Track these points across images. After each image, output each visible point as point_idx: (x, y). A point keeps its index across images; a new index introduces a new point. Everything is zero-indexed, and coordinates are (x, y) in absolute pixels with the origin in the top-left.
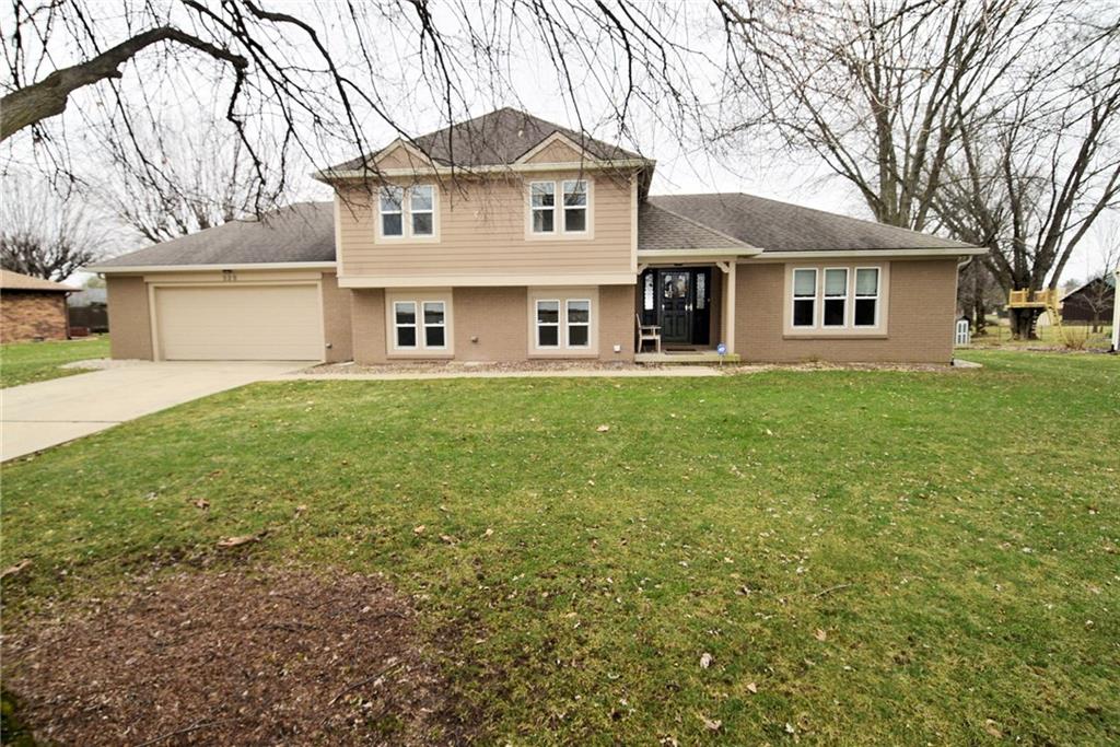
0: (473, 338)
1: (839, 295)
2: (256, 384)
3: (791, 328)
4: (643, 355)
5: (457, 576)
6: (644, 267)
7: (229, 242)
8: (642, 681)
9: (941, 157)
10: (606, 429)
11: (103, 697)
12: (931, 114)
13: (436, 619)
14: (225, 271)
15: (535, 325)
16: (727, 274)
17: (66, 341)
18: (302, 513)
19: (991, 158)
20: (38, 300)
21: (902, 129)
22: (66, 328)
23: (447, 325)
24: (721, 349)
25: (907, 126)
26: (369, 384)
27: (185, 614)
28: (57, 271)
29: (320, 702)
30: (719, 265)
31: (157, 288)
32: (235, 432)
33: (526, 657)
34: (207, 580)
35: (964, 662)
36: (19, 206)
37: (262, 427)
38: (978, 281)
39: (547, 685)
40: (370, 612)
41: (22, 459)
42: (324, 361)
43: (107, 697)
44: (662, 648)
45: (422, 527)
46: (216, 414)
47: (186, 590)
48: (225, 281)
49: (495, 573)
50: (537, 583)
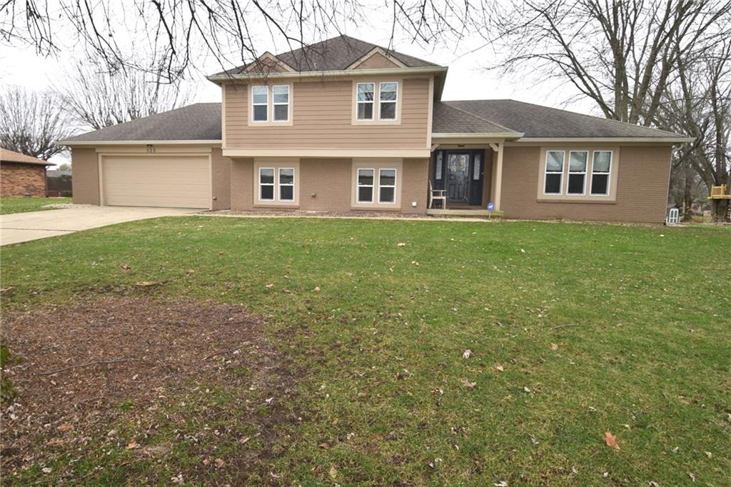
0: (313, 194)
1: (580, 171)
2: (166, 217)
3: (542, 194)
4: (432, 210)
5: (294, 308)
6: (436, 146)
7: (152, 127)
8: (420, 362)
9: (662, 84)
10: (404, 244)
11: (54, 344)
12: (656, 50)
13: (277, 326)
14: (148, 145)
15: (356, 186)
16: (497, 152)
17: (45, 198)
18: (191, 274)
19: (701, 87)
20: (28, 170)
21: (634, 64)
22: (45, 190)
23: (295, 185)
24: (490, 207)
25: (638, 61)
26: (240, 219)
27: (112, 314)
28: (41, 155)
29: (197, 358)
30: (491, 146)
31: (104, 157)
32: (150, 238)
33: (339, 346)
34: (126, 301)
35: (663, 365)
36: (18, 111)
37: (168, 236)
38: (687, 181)
39: (352, 360)
40: (233, 320)
41: (13, 245)
42: (211, 209)
43: (57, 344)
44: (436, 347)
45: (271, 285)
46: (139, 229)
47: (112, 304)
48: (148, 153)
49: (321, 307)
50: (349, 314)
